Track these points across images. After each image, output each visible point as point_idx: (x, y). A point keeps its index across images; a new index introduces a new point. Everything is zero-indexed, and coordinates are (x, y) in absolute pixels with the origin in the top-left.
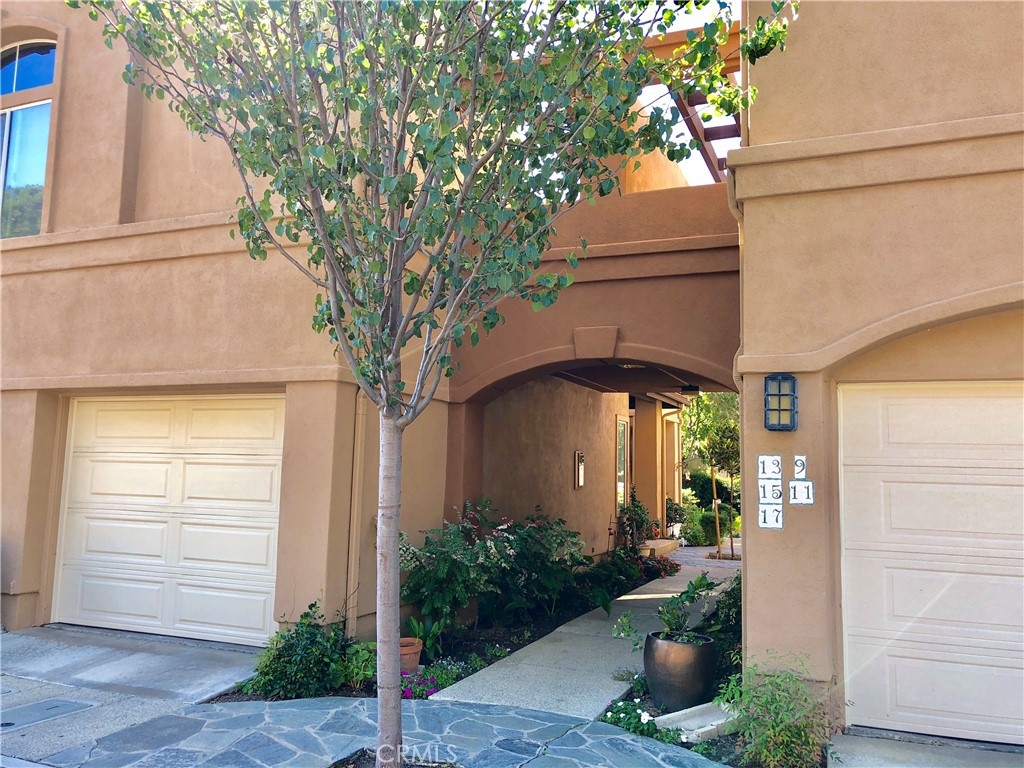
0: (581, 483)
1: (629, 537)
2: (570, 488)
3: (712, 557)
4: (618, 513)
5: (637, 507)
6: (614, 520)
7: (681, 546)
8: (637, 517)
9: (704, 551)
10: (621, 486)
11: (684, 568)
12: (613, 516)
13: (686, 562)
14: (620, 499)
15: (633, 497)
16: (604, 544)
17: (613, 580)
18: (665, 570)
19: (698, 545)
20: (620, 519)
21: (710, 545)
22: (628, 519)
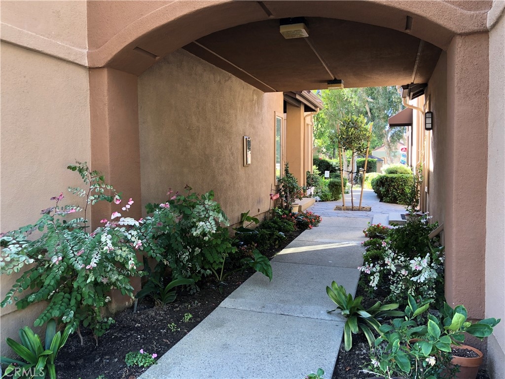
0: (249, 162)
1: (284, 199)
2: (240, 166)
3: (338, 208)
4: (276, 182)
5: (290, 177)
6: (274, 188)
7: (316, 201)
8: (290, 185)
9: (332, 205)
10: (278, 166)
11: (323, 218)
12: (273, 185)
13: (324, 214)
14: (278, 174)
15: (287, 171)
16: (266, 205)
17: (275, 237)
18: (311, 222)
19: (327, 200)
20: (278, 186)
21: (334, 200)
22: (283, 186)
